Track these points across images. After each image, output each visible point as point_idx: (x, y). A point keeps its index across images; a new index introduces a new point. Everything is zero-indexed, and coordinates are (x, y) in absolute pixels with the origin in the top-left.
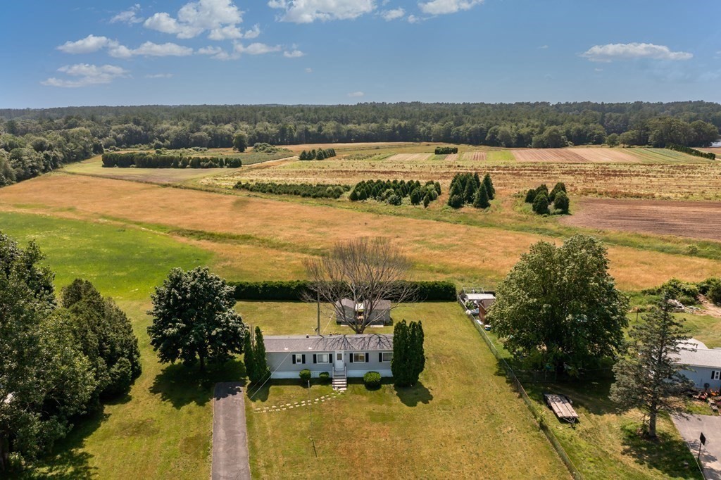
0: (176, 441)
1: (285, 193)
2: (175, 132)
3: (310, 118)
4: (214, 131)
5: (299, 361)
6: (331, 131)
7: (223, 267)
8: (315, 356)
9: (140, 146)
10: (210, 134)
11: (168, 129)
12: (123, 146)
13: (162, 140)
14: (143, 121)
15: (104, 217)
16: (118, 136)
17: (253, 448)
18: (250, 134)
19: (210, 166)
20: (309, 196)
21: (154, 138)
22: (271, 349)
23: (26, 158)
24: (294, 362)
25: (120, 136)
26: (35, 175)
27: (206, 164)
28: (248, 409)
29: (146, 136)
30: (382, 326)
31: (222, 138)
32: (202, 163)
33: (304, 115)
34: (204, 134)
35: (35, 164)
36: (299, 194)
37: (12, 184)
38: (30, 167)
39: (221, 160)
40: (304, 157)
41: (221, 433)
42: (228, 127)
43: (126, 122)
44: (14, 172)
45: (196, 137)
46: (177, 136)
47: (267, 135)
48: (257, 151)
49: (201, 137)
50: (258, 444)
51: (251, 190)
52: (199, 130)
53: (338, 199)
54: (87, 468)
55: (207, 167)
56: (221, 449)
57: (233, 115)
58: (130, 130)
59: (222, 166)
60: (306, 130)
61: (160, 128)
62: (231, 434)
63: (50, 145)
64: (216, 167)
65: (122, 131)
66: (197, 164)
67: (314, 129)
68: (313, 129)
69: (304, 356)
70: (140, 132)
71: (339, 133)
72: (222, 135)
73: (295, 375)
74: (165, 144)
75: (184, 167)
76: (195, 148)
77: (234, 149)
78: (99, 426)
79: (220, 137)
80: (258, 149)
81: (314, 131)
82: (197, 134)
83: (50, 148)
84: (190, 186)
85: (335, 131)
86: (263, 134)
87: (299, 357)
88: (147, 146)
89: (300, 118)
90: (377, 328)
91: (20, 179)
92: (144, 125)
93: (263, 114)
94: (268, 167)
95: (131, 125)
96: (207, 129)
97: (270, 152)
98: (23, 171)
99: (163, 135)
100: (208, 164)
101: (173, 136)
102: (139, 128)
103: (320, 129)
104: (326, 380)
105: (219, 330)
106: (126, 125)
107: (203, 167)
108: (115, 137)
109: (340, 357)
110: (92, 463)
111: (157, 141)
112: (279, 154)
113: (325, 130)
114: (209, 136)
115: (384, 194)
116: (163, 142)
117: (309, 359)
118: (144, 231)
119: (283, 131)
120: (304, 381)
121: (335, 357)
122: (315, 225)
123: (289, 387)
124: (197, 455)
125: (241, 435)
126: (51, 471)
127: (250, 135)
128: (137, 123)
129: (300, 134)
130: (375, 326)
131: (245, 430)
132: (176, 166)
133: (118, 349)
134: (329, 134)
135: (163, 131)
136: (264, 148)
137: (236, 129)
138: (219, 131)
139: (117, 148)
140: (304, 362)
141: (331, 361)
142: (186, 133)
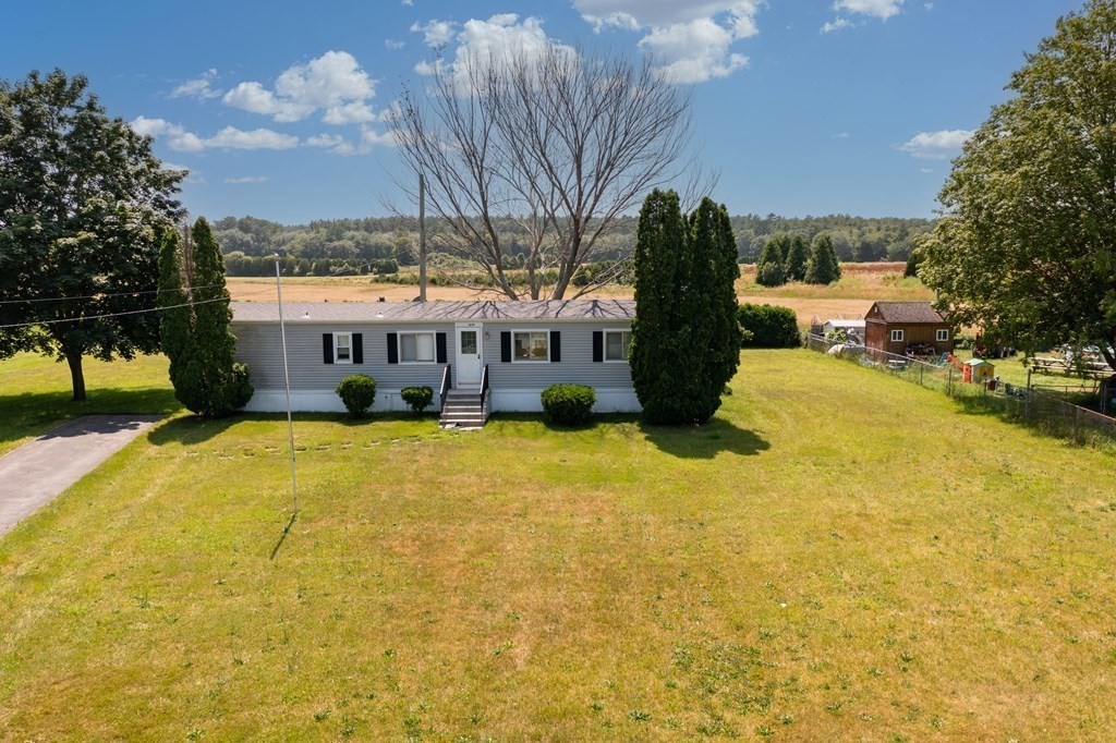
5: (343, 355)
8: (392, 337)
24: (328, 359)
27: (338, 270)
32: (332, 268)
52: (339, 240)
69: (357, 339)
79: (374, 249)
87: (342, 340)
109: (469, 344)
117: (375, 349)
140: (358, 359)
141: (442, 356)
142: (321, 244)
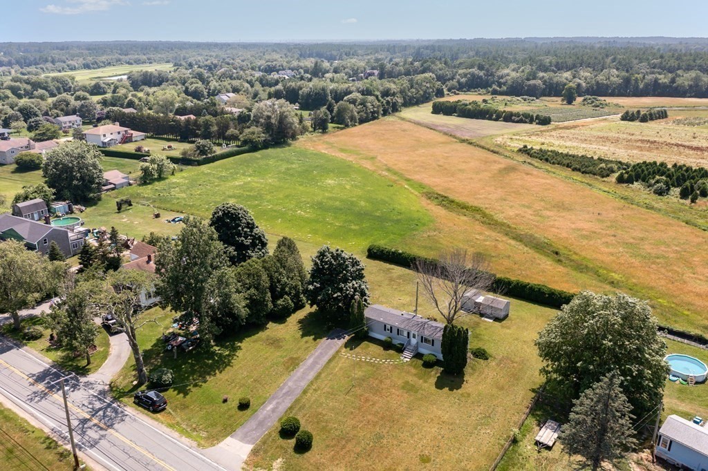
0: (286, 356)
1: (558, 164)
2: (513, 78)
3: (667, 66)
4: (551, 79)
5: (388, 330)
6: (686, 83)
7: (429, 236)
8: (398, 330)
9: (479, 91)
10: (545, 82)
11: (508, 75)
12: (465, 89)
13: (500, 85)
14: (487, 66)
15: (389, 170)
16: (462, 80)
17: (318, 377)
18: (588, 83)
19: (521, 121)
20: (579, 170)
21: (493, 83)
22: (373, 316)
23: (369, 104)
24: (385, 330)
25: (463, 80)
26: (374, 118)
28: (338, 352)
29: (487, 81)
30: (491, 321)
31: (556, 86)
32: (513, 118)
33: (661, 63)
34: (538, 82)
35: (375, 109)
36: (570, 167)
37: (355, 125)
38: (371, 112)
39: (532, 116)
40: (626, 117)
41: (310, 361)
42: (567, 75)
43: (472, 67)
44: (358, 117)
45: (530, 85)
46: (513, 83)
47: (607, 85)
48: (584, 105)
49: (535, 85)
50: (323, 375)
51: (531, 156)
52: (534, 78)
53: (605, 179)
54: (235, 355)
55: (517, 122)
56: (302, 370)
57: (579, 61)
58: (473, 75)
59: (531, 122)
60: (656, 80)
61: (501, 74)
62: (315, 363)
63: (394, 92)
64: (526, 122)
65: (465, 75)
66: (509, 118)
67: (666, 80)
68: (664, 79)
69: (391, 328)
70: (482, 76)
71: (697, 86)
72: (558, 84)
73: (383, 338)
74: (502, 89)
75: (496, 120)
76: (524, 97)
77: (563, 100)
78: (258, 333)
79: (555, 86)
80: (586, 103)
81: (666, 82)
82: (532, 82)
83: (394, 94)
84: (482, 144)
85: (690, 83)
86: (603, 84)
87: (388, 327)
88: (484, 91)
89: (656, 65)
90: (486, 321)
91: (362, 121)
92: (488, 71)
93: (614, 60)
94: (575, 127)
95: (475, 70)
96: (543, 77)
97: (598, 106)
98: (365, 115)
99: (502, 81)
100: (518, 119)
101: (509, 82)
102: (481, 73)
103: (673, 81)
104: (400, 350)
105: (339, 294)
106: (471, 70)
107: (514, 122)
108: (458, 82)
109: (414, 337)
110: (239, 353)
111: (495, 87)
112: (606, 110)
113: (679, 81)
114: (543, 84)
115: (653, 181)
116: (500, 87)
117: (395, 331)
118: (406, 189)
119: (627, 81)
120: (387, 345)
121: (411, 335)
122: (548, 206)
123: (376, 346)
124: (288, 368)
125: (319, 366)
126: (219, 350)
127: (588, 85)
128: (481, 68)
129: (647, 85)
130: (486, 319)
131: (325, 363)
132: (490, 119)
133: (287, 289)
134: (684, 87)
135: (502, 77)
136: (593, 102)
137: (574, 77)
138: (555, 80)
139: (457, 92)
140: (391, 332)
141: (408, 337)
142: (522, 81)
